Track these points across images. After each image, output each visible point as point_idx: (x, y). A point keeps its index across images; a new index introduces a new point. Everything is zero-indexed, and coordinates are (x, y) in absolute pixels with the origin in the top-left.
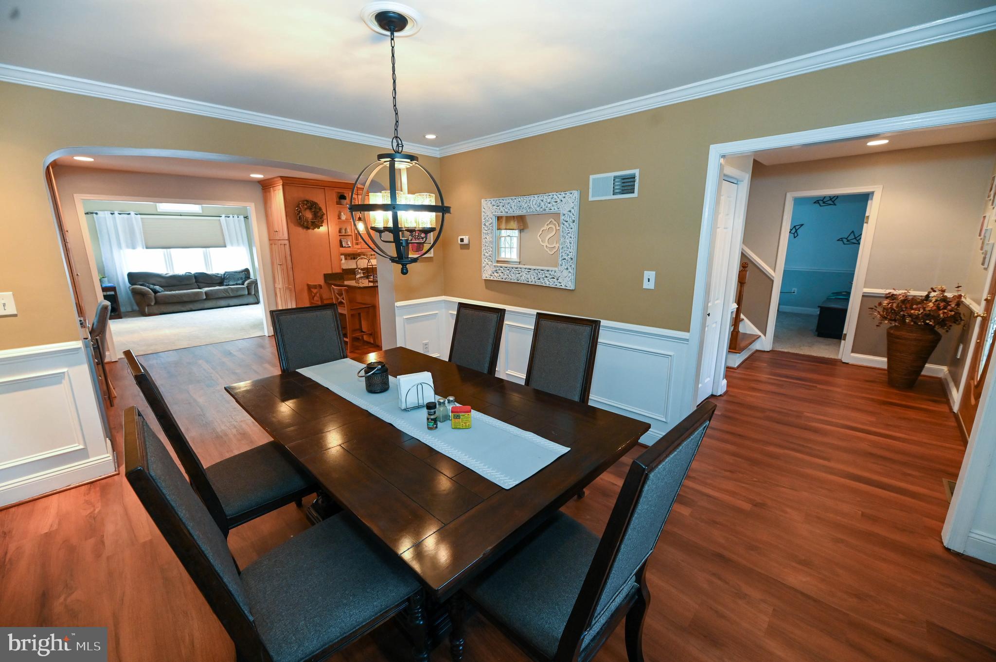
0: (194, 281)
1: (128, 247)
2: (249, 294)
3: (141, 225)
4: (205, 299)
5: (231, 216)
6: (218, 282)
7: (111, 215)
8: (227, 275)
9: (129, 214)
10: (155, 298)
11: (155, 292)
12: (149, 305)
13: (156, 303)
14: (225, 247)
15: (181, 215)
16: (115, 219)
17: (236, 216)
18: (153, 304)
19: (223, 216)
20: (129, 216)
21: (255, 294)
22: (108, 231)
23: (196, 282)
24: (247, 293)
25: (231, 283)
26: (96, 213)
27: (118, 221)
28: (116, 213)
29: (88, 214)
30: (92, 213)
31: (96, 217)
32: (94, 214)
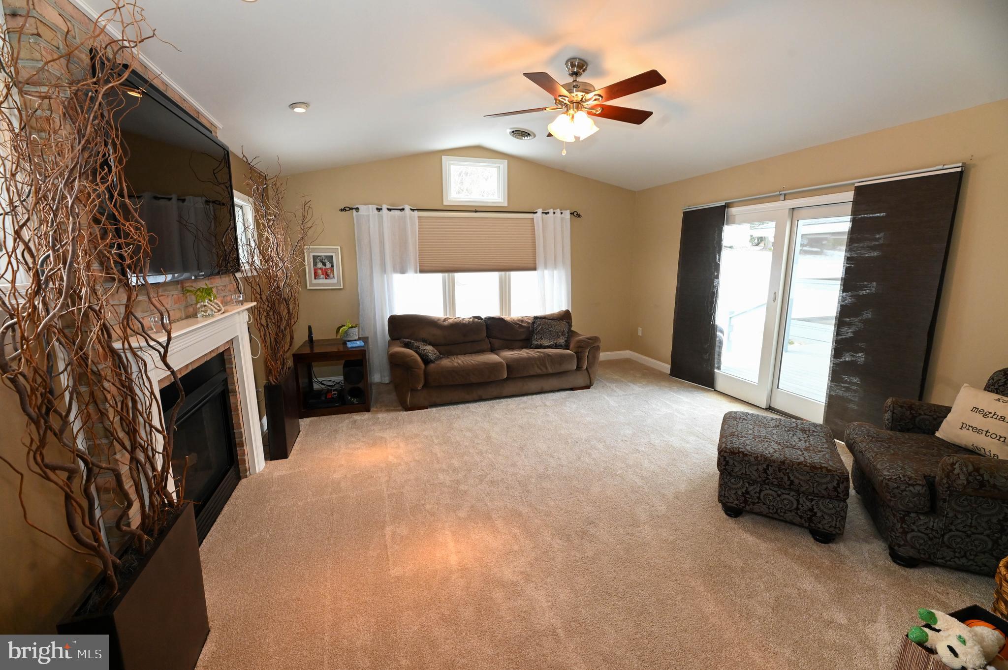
0: (485, 334)
1: (395, 271)
2: (579, 368)
3: (417, 230)
4: (507, 379)
5: (551, 211)
6: (523, 337)
7: (376, 212)
8: (539, 325)
9: (403, 210)
10: (426, 373)
11: (426, 361)
12: (414, 390)
13: (426, 385)
14: (535, 269)
15: (476, 211)
16: (381, 217)
17: (558, 211)
18: (420, 387)
19: (540, 211)
20: (403, 212)
21: (587, 369)
22: (370, 241)
23: (488, 336)
24: (575, 367)
25: (546, 343)
26: (357, 209)
27: (385, 219)
28: (385, 207)
29: (346, 210)
30: (351, 209)
31: (356, 215)
32: (354, 210)
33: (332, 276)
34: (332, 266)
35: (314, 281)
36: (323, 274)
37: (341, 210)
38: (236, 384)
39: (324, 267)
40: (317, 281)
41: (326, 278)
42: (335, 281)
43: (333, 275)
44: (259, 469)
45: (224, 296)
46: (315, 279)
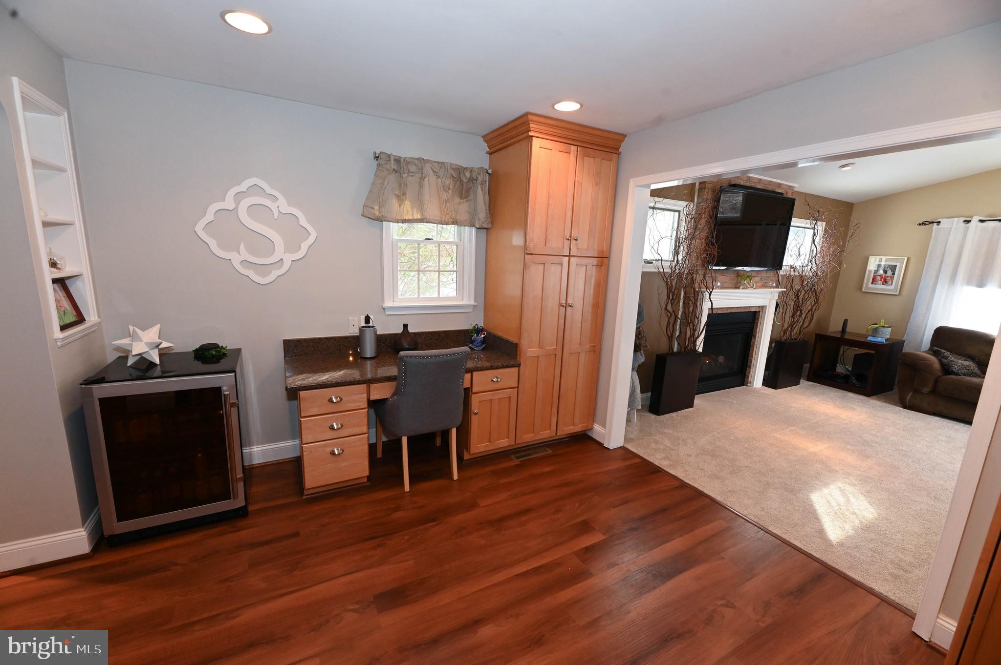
1: (969, 283)
7: (963, 224)
10: (937, 382)
12: (918, 391)
13: (933, 391)
16: (968, 228)
26: (939, 223)
27: (972, 230)
28: (975, 219)
29: (925, 224)
30: (933, 222)
31: (936, 228)
32: (935, 224)
33: (890, 282)
34: (893, 274)
35: (870, 285)
36: (881, 280)
37: (920, 224)
38: (757, 332)
39: (884, 275)
40: (874, 286)
41: (883, 284)
42: (892, 287)
43: (892, 282)
44: (756, 386)
45: (765, 283)
46: (872, 284)
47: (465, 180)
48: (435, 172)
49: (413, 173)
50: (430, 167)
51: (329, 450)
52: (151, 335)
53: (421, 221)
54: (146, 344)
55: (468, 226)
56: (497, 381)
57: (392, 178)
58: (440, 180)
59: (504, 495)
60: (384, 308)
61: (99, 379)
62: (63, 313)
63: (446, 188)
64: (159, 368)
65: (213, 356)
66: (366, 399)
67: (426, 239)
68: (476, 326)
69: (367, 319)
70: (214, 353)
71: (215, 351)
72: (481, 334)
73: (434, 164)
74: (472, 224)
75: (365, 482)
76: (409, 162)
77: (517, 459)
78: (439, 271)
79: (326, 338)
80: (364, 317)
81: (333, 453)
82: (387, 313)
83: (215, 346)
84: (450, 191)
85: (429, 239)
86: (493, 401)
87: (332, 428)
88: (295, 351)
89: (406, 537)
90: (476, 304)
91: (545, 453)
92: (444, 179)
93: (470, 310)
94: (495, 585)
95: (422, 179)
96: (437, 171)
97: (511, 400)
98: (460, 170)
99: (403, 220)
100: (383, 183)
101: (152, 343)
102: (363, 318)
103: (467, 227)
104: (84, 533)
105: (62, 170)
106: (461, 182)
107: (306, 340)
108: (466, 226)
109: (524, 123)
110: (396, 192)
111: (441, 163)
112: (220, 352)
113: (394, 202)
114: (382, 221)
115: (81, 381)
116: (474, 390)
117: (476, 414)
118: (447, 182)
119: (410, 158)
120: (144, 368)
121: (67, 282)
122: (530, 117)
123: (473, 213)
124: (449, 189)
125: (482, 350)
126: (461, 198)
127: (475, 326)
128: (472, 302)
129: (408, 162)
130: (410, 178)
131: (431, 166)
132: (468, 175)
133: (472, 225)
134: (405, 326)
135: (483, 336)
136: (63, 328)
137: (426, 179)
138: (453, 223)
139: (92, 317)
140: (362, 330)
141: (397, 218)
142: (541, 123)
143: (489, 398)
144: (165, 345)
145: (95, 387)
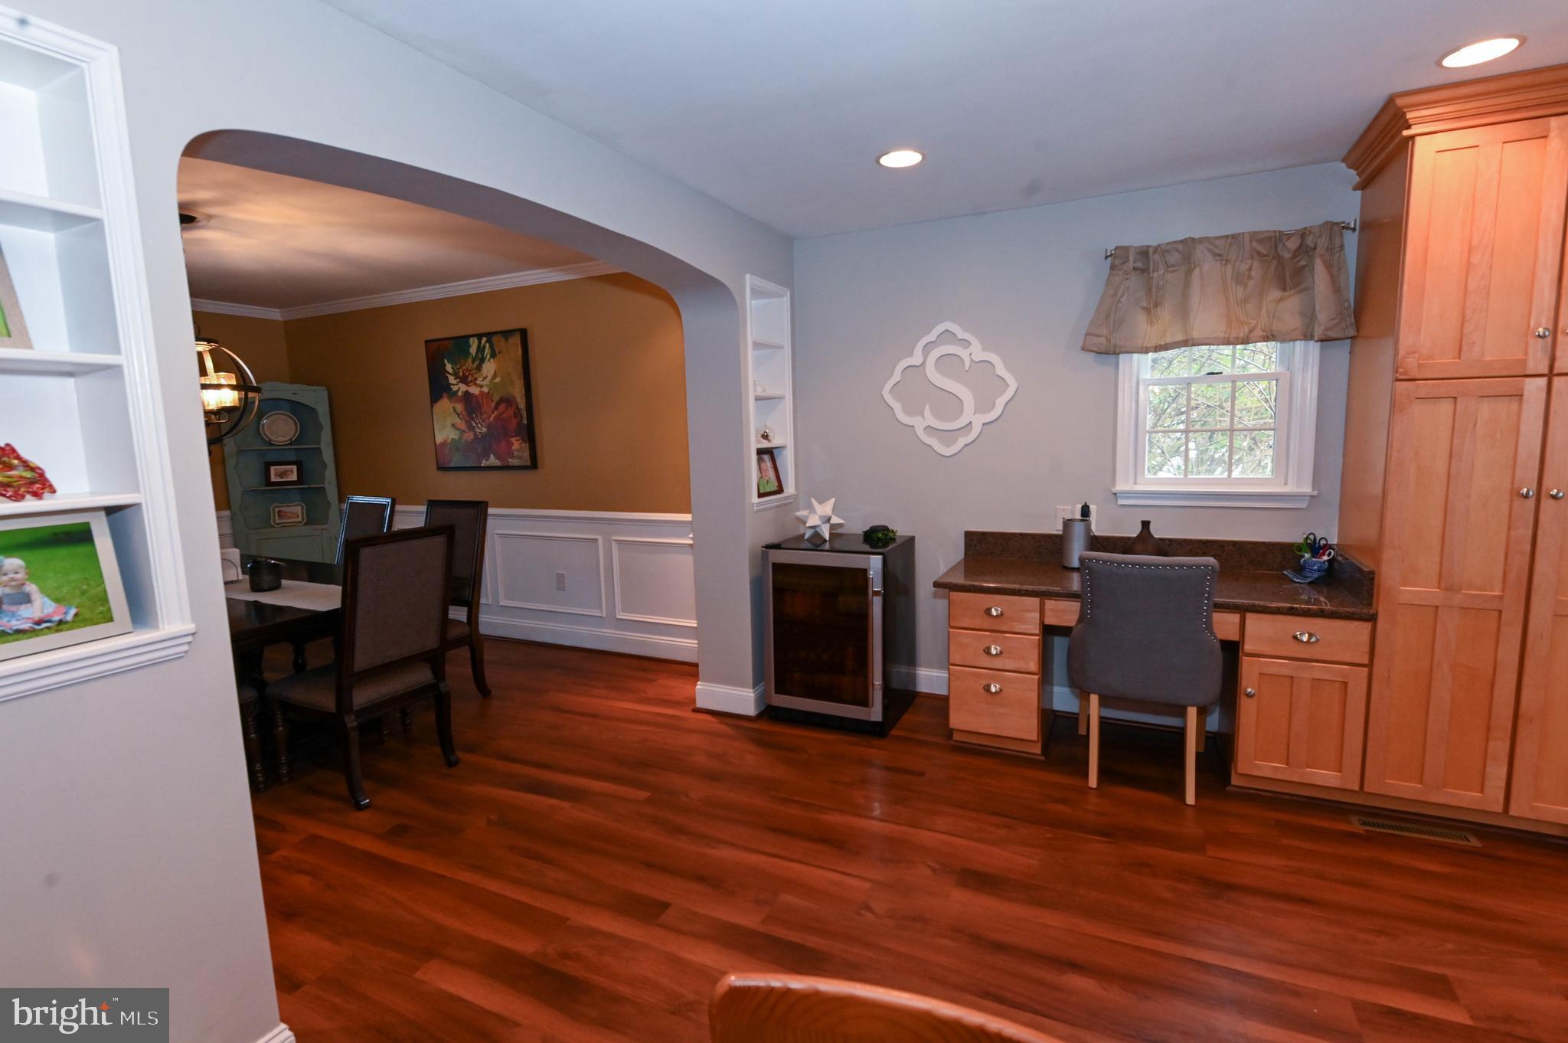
47: (1287, 255)
48: (1219, 255)
49: (1173, 266)
50: (1208, 249)
51: (984, 682)
52: (826, 508)
53: (1185, 343)
54: (820, 517)
55: (1301, 340)
56: (1308, 641)
57: (1135, 282)
58: (1229, 267)
59: (1274, 861)
60: (1115, 494)
61: (777, 546)
62: (766, 482)
63: (1240, 279)
64: (828, 543)
65: (879, 539)
66: (1038, 621)
67: (1208, 374)
68: (1312, 537)
69: (1085, 511)
70: (880, 535)
71: (883, 534)
72: (1324, 554)
73: (1217, 242)
74: (1309, 335)
75: (1035, 754)
76: (1168, 251)
77: (1362, 824)
78: (1232, 430)
79: (1021, 534)
80: (1081, 506)
81: (987, 688)
82: (1121, 502)
83: (885, 529)
84: (1251, 283)
85: (1213, 374)
86: (1294, 679)
87: (987, 651)
88: (978, 547)
89: (1049, 835)
90: (1315, 493)
91: (1460, 842)
92: (1238, 263)
93: (1304, 505)
94: (1139, 949)
95: (1189, 272)
96: (1221, 252)
97: (1350, 689)
98: (1275, 239)
99: (1156, 347)
100: (1115, 294)
101: (824, 517)
102: (1079, 507)
103: (1299, 342)
104: (752, 695)
105: (781, 348)
106: (1279, 258)
107: (992, 534)
108: (1297, 340)
109: (1395, 116)
110: (1145, 304)
111: (1233, 236)
112: (886, 535)
113: (1141, 319)
114: (1118, 354)
115: (763, 545)
116: (1248, 647)
117: (1249, 695)
118: (1244, 267)
119: (1168, 244)
120: (816, 542)
121: (774, 451)
122: (1400, 102)
123: (1309, 315)
124: (1250, 278)
125: (1310, 583)
126: (1284, 289)
127: (1307, 538)
128: (1307, 489)
129: (1162, 250)
130: (1169, 276)
131: (1212, 247)
132: (1292, 244)
133: (1307, 336)
134: (1146, 524)
135: (1325, 558)
136: (760, 495)
137: (1196, 272)
138: (1266, 339)
139: (790, 489)
140: (1068, 524)
141: (1145, 345)
142: (1430, 103)
143: (1285, 672)
144: (835, 520)
145: (772, 552)
